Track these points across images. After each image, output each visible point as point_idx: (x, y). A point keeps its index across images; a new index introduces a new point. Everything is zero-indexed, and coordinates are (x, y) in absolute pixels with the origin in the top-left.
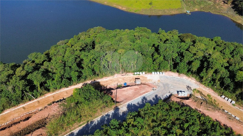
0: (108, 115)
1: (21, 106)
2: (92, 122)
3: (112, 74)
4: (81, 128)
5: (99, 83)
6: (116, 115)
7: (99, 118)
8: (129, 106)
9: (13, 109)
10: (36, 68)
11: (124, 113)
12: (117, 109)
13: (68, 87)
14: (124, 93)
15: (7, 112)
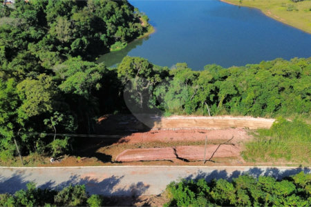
1: (192, 118)
2: (307, 169)
4: (289, 168)
9: (182, 117)
13: (256, 117)
15: (176, 118)
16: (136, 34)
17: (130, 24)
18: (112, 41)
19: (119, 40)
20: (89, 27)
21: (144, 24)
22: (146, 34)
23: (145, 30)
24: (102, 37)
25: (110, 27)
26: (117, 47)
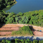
0: (29, 37)
1: (11, 24)
2: (23, 37)
3: (38, 26)
4: (20, 36)
5: (32, 27)
6: (31, 38)
7: (26, 37)
8: (37, 38)
9: (9, 24)
10: (18, 16)
11: (34, 39)
12: (33, 37)
14: (38, 33)
15: (8, 24)
16: (12, 3)
17: (11, 1)
18: (7, 5)
19: (8, 5)
20: (1, 2)
21: (15, 1)
22: (15, 3)
23: (14, 2)
24: (5, 4)
25: (6, 2)
26: (8, 6)
